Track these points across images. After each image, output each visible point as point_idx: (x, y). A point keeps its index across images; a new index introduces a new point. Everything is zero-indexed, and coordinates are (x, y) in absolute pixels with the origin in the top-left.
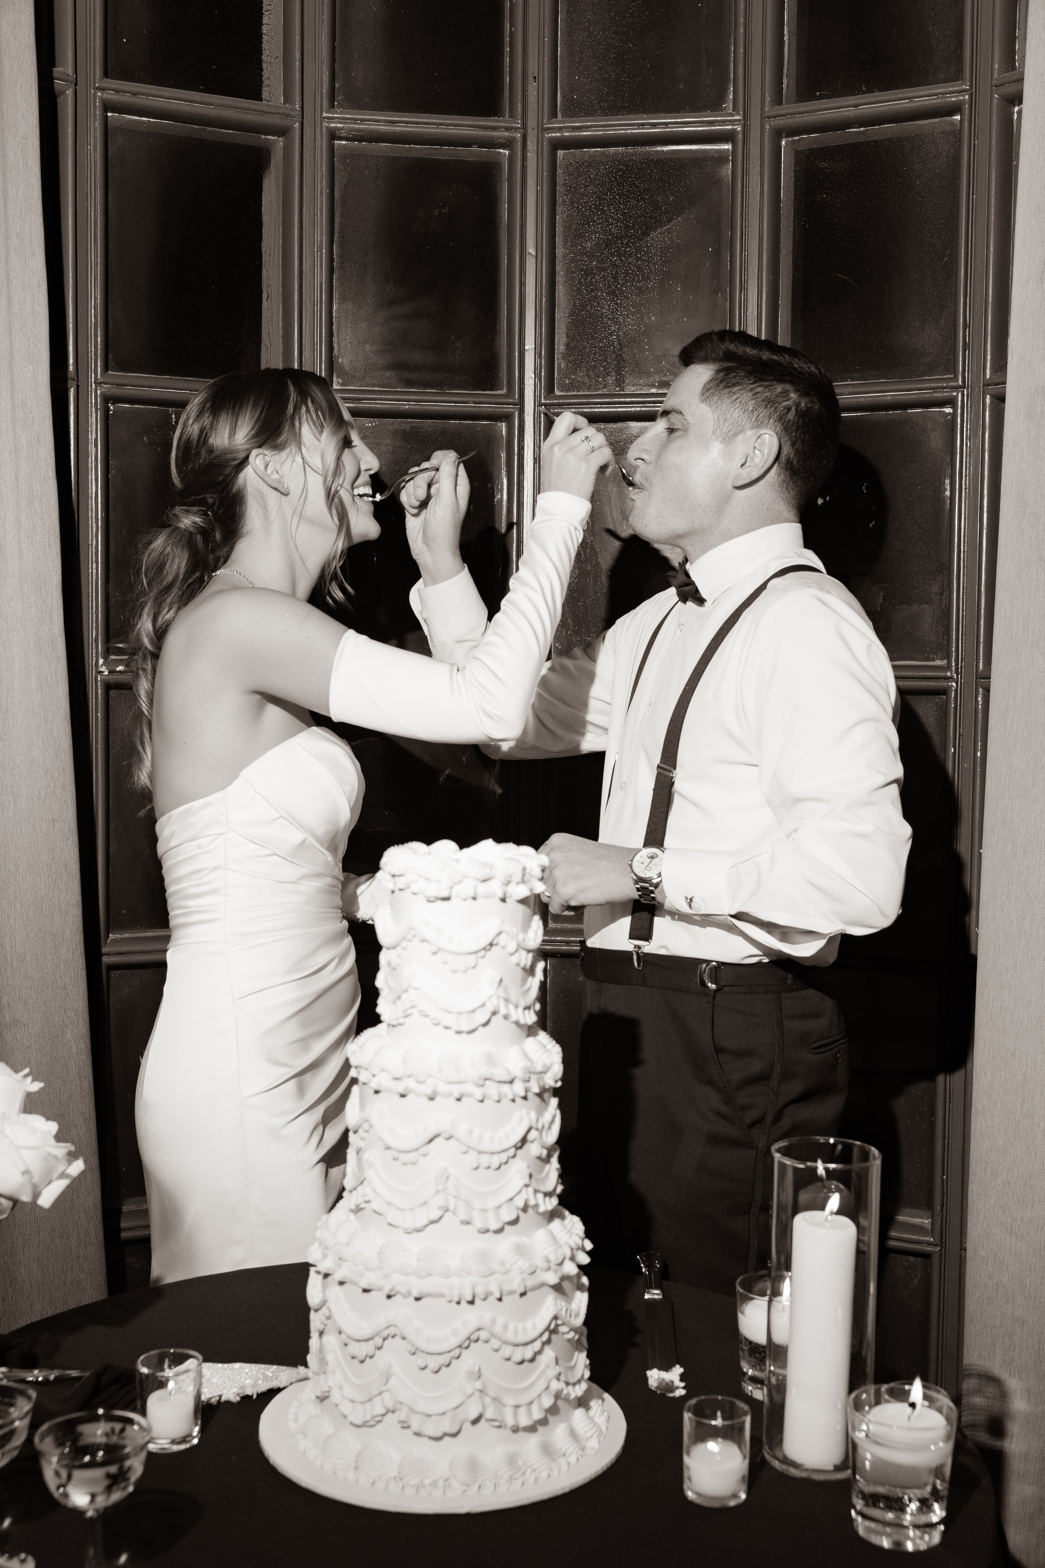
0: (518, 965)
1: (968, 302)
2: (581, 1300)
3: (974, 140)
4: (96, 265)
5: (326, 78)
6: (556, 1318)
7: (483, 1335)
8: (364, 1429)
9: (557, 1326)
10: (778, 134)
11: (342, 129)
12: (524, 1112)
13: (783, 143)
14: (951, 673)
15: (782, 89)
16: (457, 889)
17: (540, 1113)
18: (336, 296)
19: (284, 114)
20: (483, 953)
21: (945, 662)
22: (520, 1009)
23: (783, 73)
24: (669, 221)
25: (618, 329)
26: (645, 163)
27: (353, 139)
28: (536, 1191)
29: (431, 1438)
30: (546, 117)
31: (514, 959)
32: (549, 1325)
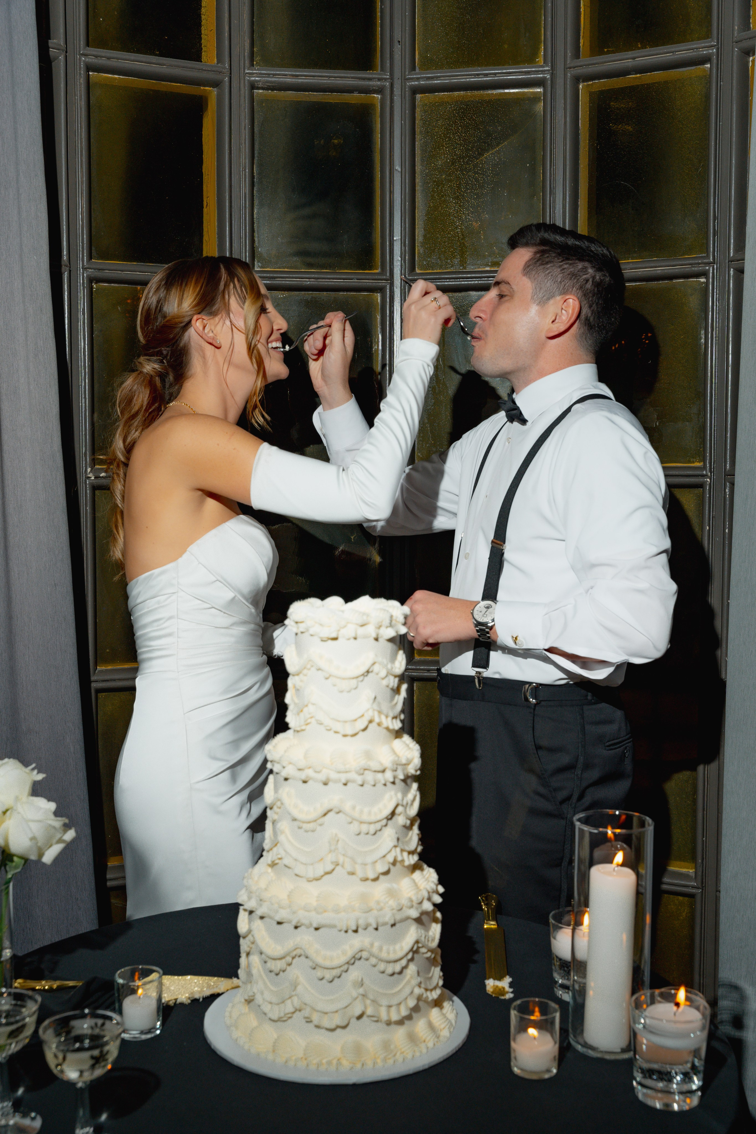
0: (388, 686)
1: (717, 201)
2: (436, 930)
3: (720, 82)
4: (82, 183)
5: (247, 44)
6: (417, 942)
7: (365, 955)
8: (279, 1023)
9: (418, 948)
10: (577, 79)
11: (259, 81)
12: (393, 793)
13: (581, 86)
14: (706, 472)
15: (580, 47)
16: (343, 632)
17: (405, 793)
18: (256, 202)
19: (217, 71)
20: (362, 678)
21: (702, 464)
22: (390, 719)
23: (580, 35)
24: (498, 145)
25: (461, 224)
26: (480, 102)
27: (267, 89)
28: (402, 851)
29: (327, 1029)
30: (407, 70)
31: (385, 682)
32: (413, 947)
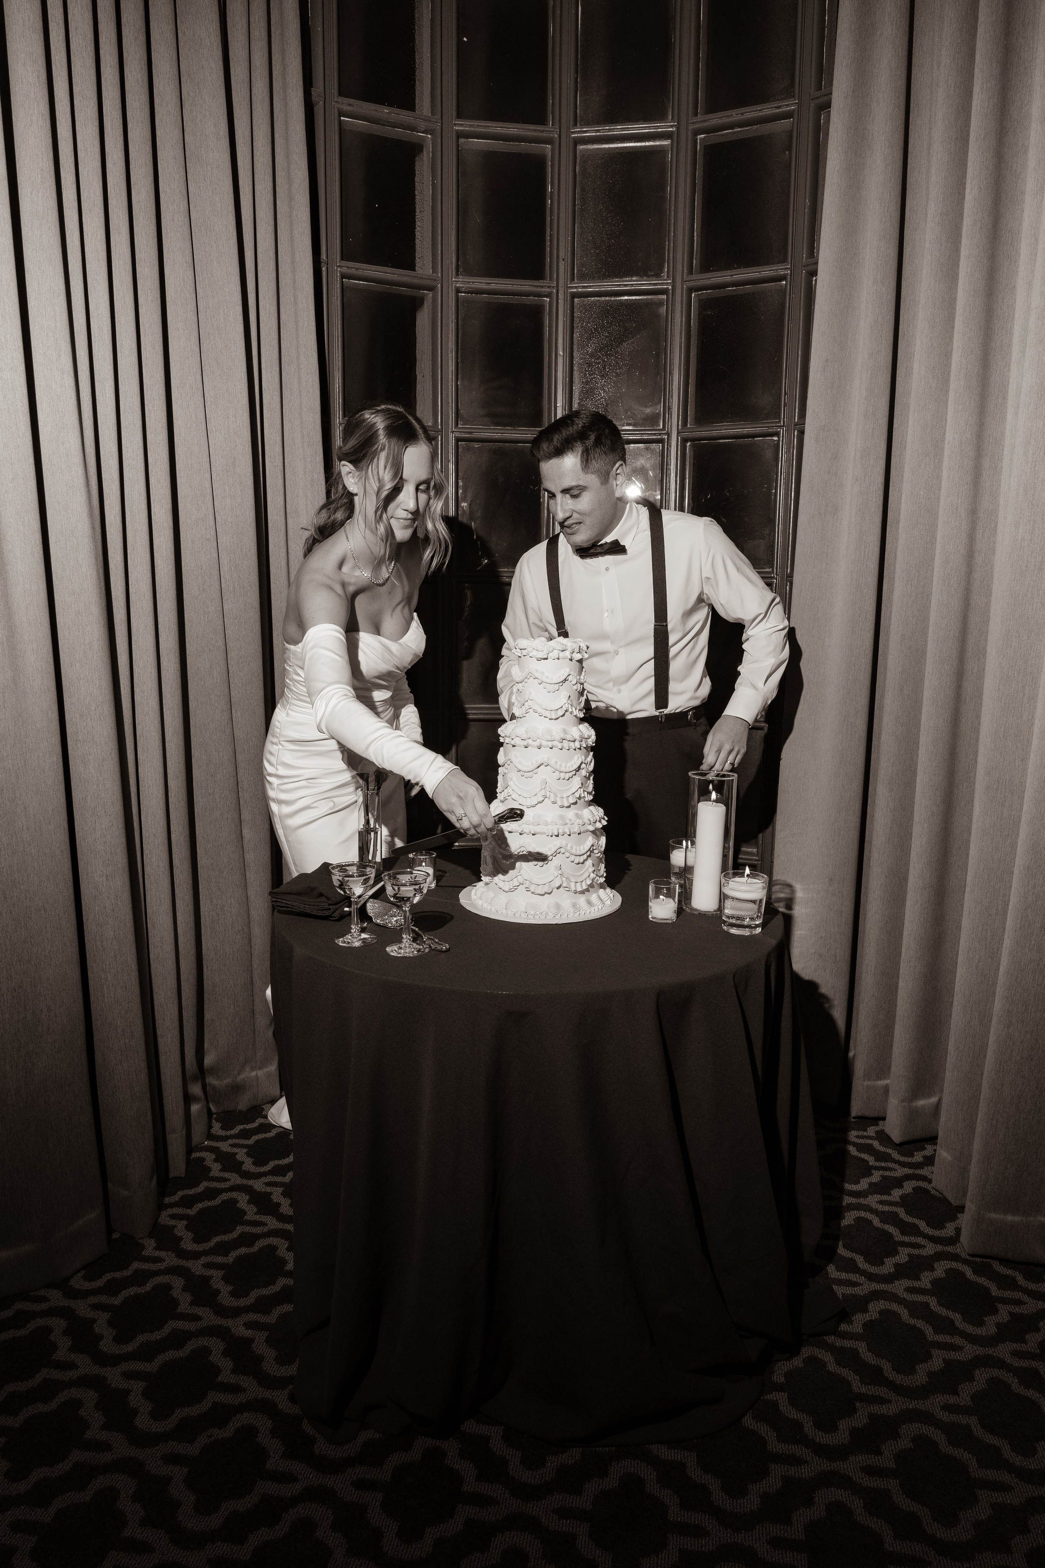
1: (787, 381)
2: (603, 840)
3: (792, 295)
4: (339, 361)
5: (454, 260)
6: (593, 846)
7: (562, 850)
9: (593, 850)
10: (691, 290)
11: (463, 287)
12: (579, 755)
13: (693, 295)
14: (775, 575)
15: (693, 266)
16: (550, 654)
17: (586, 757)
18: (460, 377)
19: (432, 279)
20: (562, 684)
21: (771, 569)
22: (577, 710)
23: (693, 257)
24: (633, 337)
27: (468, 293)
28: (584, 791)
29: (539, 895)
30: (569, 280)
31: (575, 687)
32: (590, 849)
